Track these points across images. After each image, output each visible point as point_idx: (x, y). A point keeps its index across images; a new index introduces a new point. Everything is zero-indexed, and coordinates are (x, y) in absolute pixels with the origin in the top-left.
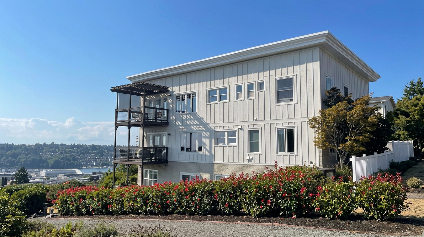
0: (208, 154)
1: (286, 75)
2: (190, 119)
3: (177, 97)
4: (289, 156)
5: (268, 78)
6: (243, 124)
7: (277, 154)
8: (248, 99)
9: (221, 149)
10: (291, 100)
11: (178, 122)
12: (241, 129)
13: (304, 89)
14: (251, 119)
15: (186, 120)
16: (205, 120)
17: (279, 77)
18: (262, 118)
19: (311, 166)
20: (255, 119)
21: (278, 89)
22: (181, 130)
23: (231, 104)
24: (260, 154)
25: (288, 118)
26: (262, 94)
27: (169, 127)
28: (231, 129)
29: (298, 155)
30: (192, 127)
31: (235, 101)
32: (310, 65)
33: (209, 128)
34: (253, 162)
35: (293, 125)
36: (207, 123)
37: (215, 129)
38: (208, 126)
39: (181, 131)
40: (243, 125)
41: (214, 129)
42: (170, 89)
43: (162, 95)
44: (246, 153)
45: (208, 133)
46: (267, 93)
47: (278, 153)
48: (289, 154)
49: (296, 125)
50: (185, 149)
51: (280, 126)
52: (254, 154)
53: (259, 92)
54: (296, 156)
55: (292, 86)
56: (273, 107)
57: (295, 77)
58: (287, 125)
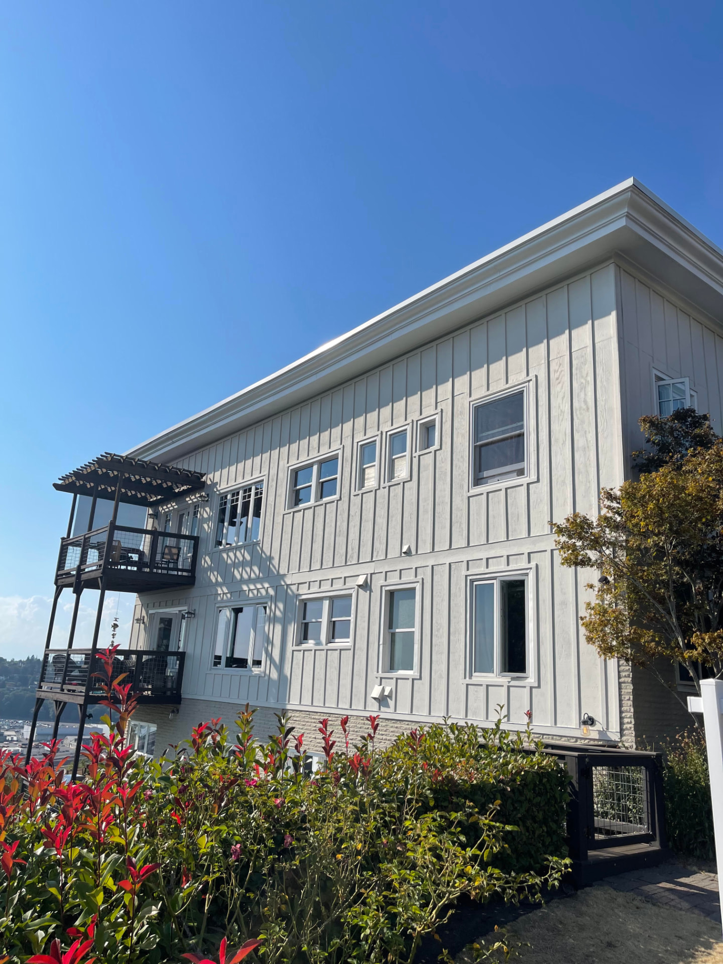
0: (274, 675)
1: (502, 385)
2: (243, 564)
3: (222, 499)
4: (509, 687)
5: (446, 406)
6: (370, 569)
7: (468, 681)
8: (390, 484)
9: (309, 656)
10: (521, 472)
11: (216, 573)
12: (366, 586)
13: (561, 427)
14: (394, 552)
15: (235, 565)
16: (275, 562)
17: (480, 393)
18: (425, 547)
19: (593, 733)
20: (404, 549)
21: (477, 438)
22: (219, 599)
23: (343, 505)
24: (413, 680)
25: (508, 540)
26: (427, 460)
27: (195, 591)
28: (338, 588)
29: (539, 686)
30: (245, 588)
31: (356, 493)
32: (582, 334)
33: (285, 587)
34: (392, 709)
35: (524, 564)
36: (281, 572)
37: (301, 592)
38: (283, 583)
39: (220, 602)
40: (371, 574)
41: (296, 592)
42: (208, 479)
43: (191, 499)
44: (372, 674)
45: (281, 606)
46: (444, 455)
47: (471, 676)
48: (505, 679)
49: (533, 564)
50: (223, 661)
51: (478, 569)
52: (397, 679)
53: (419, 456)
54: (531, 688)
55: (522, 420)
56: (460, 503)
57: (532, 384)
58: (503, 567)
